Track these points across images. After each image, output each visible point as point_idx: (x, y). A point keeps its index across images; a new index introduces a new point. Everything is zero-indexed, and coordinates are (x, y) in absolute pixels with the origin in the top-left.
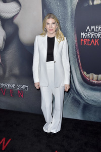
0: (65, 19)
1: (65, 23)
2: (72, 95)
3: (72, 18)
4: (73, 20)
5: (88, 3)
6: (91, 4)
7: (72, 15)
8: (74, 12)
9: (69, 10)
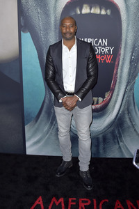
0: (47, 30)
1: (46, 34)
3: (56, 28)
4: (58, 30)
5: (76, 12)
6: (79, 12)
7: (55, 25)
8: (58, 22)
9: (52, 19)
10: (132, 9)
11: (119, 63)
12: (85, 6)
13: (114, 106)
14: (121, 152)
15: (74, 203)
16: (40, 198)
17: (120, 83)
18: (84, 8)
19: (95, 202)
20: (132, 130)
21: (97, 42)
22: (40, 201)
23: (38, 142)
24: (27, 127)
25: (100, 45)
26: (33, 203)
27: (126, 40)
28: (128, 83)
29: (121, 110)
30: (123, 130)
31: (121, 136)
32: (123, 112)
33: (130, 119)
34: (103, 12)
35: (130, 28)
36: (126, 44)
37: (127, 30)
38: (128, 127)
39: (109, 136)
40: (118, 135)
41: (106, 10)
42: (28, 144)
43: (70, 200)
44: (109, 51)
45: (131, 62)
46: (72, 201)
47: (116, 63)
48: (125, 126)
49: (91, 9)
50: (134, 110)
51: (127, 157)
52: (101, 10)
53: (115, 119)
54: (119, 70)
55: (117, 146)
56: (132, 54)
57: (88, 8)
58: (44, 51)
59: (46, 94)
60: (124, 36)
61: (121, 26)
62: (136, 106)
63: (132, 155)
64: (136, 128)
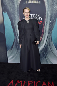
0: (14, 11)
1: (14, 13)
2: (20, 51)
3: (17, 10)
4: (18, 11)
5: (26, 3)
6: (27, 3)
7: (17, 9)
8: (18, 7)
9: (16, 6)
10: (50, 0)
13: (43, 42)
14: (47, 61)
15: (26, 83)
16: (12, 81)
17: (45, 32)
18: (29, 1)
19: (34, 82)
21: (35, 16)
22: (12, 82)
23: (13, 58)
24: (8, 52)
25: (36, 17)
26: (9, 83)
27: (48, 14)
28: (49, 33)
29: (46, 44)
30: (48, 53)
31: (46, 55)
32: (47, 45)
33: (50, 48)
34: (37, 3)
35: (49, 9)
36: (47, 16)
37: (48, 10)
38: (50, 51)
39: (42, 55)
41: (38, 2)
42: (8, 59)
43: (24, 81)
44: (40, 19)
45: (50, 24)
46: (25, 82)
47: (44, 24)
48: (48, 50)
50: (52, 44)
51: (50, 63)
52: (36, 2)
53: (44, 48)
54: (45, 27)
55: (45, 59)
56: (50, 20)
57: (31, 1)
58: (13, 20)
59: (15, 38)
60: (46, 13)
61: (45, 8)
62: (53, 43)
63: (52, 63)
64: (53, 51)
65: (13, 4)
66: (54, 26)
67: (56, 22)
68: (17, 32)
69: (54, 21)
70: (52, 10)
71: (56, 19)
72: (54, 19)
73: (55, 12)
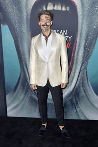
0: (20, 23)
1: (20, 26)
2: (29, 95)
3: (27, 22)
4: (29, 23)
5: (42, 8)
6: (45, 9)
7: (27, 19)
8: (29, 16)
9: (25, 15)
10: (87, 6)
11: (75, 49)
12: (49, 4)
13: (72, 80)
14: (78, 115)
17: (76, 63)
18: (49, 5)
20: (86, 99)
21: (59, 32)
23: (16, 107)
24: (7, 96)
27: (81, 31)
28: (83, 64)
29: (78, 83)
30: (79, 99)
31: (77, 103)
32: (79, 85)
33: (84, 91)
34: (64, 9)
35: (84, 21)
36: (81, 33)
37: (82, 23)
38: (83, 97)
39: (69, 103)
40: (75, 103)
41: (66, 7)
42: (8, 109)
44: (68, 39)
45: (85, 48)
47: (74, 48)
48: (81, 95)
49: (54, 7)
50: (87, 84)
51: (83, 119)
52: (62, 7)
53: (73, 90)
54: (76, 54)
55: (75, 111)
56: (86, 41)
57: (52, 6)
58: (19, 40)
59: (21, 72)
60: (79, 28)
61: (78, 20)
62: (89, 81)
63: (86, 118)
64: (89, 97)
65: (20, 10)
66: (92, 51)
67: (96, 45)
68: (25, 60)
69: (92, 43)
70: (90, 23)
71: (96, 39)
72: (93, 40)
73: (95, 27)
